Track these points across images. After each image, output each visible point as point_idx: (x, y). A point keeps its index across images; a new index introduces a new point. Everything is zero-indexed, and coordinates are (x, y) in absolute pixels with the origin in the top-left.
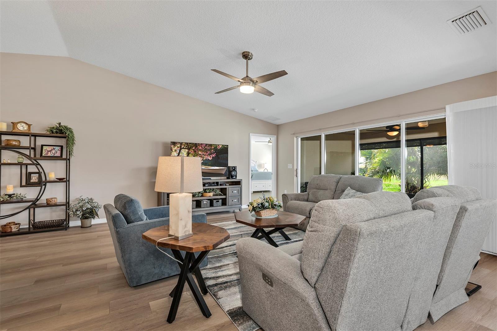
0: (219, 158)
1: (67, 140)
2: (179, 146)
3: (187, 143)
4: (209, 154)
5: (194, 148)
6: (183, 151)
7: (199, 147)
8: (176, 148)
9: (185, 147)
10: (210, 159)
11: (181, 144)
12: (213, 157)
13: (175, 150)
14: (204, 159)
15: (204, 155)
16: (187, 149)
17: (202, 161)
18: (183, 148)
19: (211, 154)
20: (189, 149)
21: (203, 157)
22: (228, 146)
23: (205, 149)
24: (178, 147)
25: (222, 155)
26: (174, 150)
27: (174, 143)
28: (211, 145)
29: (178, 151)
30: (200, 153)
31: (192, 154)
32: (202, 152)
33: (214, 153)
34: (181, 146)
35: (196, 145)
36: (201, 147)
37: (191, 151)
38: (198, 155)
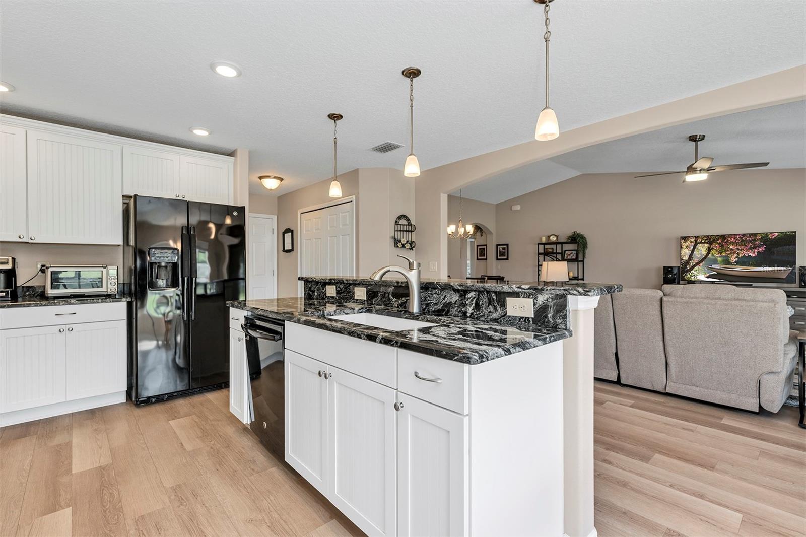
0: (773, 253)
1: (578, 245)
2: (693, 240)
3: (708, 236)
4: (751, 249)
5: (720, 241)
6: (699, 246)
7: (729, 239)
8: (688, 243)
9: (703, 241)
10: (754, 256)
11: (697, 237)
12: (758, 252)
13: (687, 247)
14: (740, 256)
15: (741, 250)
16: (707, 243)
17: (737, 259)
18: (701, 243)
19: (755, 248)
20: (711, 243)
21: (738, 254)
22: (795, 232)
23: (741, 241)
24: (691, 242)
25: (781, 248)
26: (684, 247)
27: (685, 238)
28: (755, 235)
29: (692, 248)
30: (731, 247)
31: (716, 250)
32: (736, 246)
33: (763, 246)
34: (696, 241)
35: (724, 237)
36: (734, 239)
37: (716, 246)
38: (728, 251)
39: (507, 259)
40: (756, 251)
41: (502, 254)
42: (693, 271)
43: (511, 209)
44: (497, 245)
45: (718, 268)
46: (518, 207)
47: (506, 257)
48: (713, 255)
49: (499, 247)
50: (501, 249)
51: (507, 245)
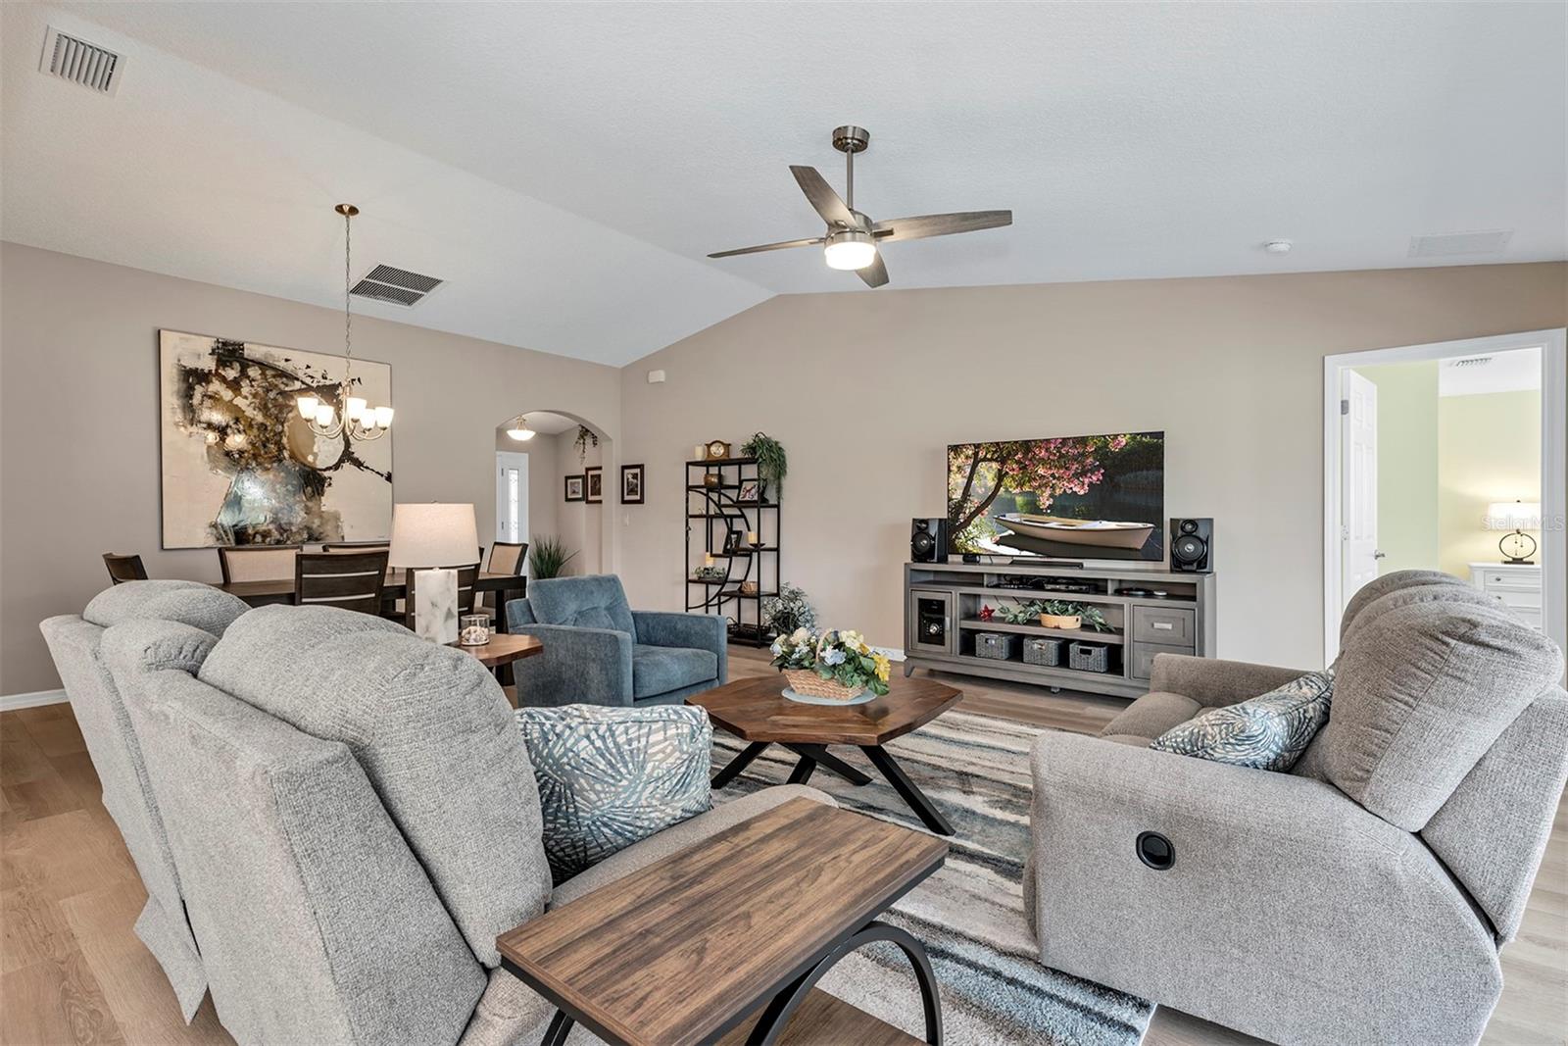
0: (1116, 487)
2: (970, 452)
3: (997, 444)
4: (1077, 475)
5: (1020, 455)
6: (982, 467)
7: (1037, 451)
8: (961, 460)
9: (989, 456)
10: (1082, 492)
11: (977, 446)
12: (1091, 485)
13: (959, 468)
14: (1058, 492)
15: (1058, 479)
16: (996, 460)
17: (1051, 501)
18: (985, 459)
19: (1084, 474)
20: (1003, 461)
21: (1053, 487)
22: (1161, 434)
23: (1059, 457)
24: (967, 458)
25: (1132, 475)
26: (954, 469)
27: (955, 449)
28: (1082, 441)
29: (968, 470)
30: (1041, 471)
31: (1012, 477)
32: (1050, 468)
33: (1098, 468)
34: (976, 454)
35: (1026, 446)
36: (1047, 450)
37: (1012, 467)
38: (1035, 479)
39: (641, 502)
40: (1087, 481)
41: (632, 491)
42: (970, 528)
43: (648, 381)
44: (624, 468)
45: (1017, 520)
46: (659, 376)
47: (638, 497)
48: (1007, 490)
49: (626, 471)
50: (630, 476)
51: (641, 467)
